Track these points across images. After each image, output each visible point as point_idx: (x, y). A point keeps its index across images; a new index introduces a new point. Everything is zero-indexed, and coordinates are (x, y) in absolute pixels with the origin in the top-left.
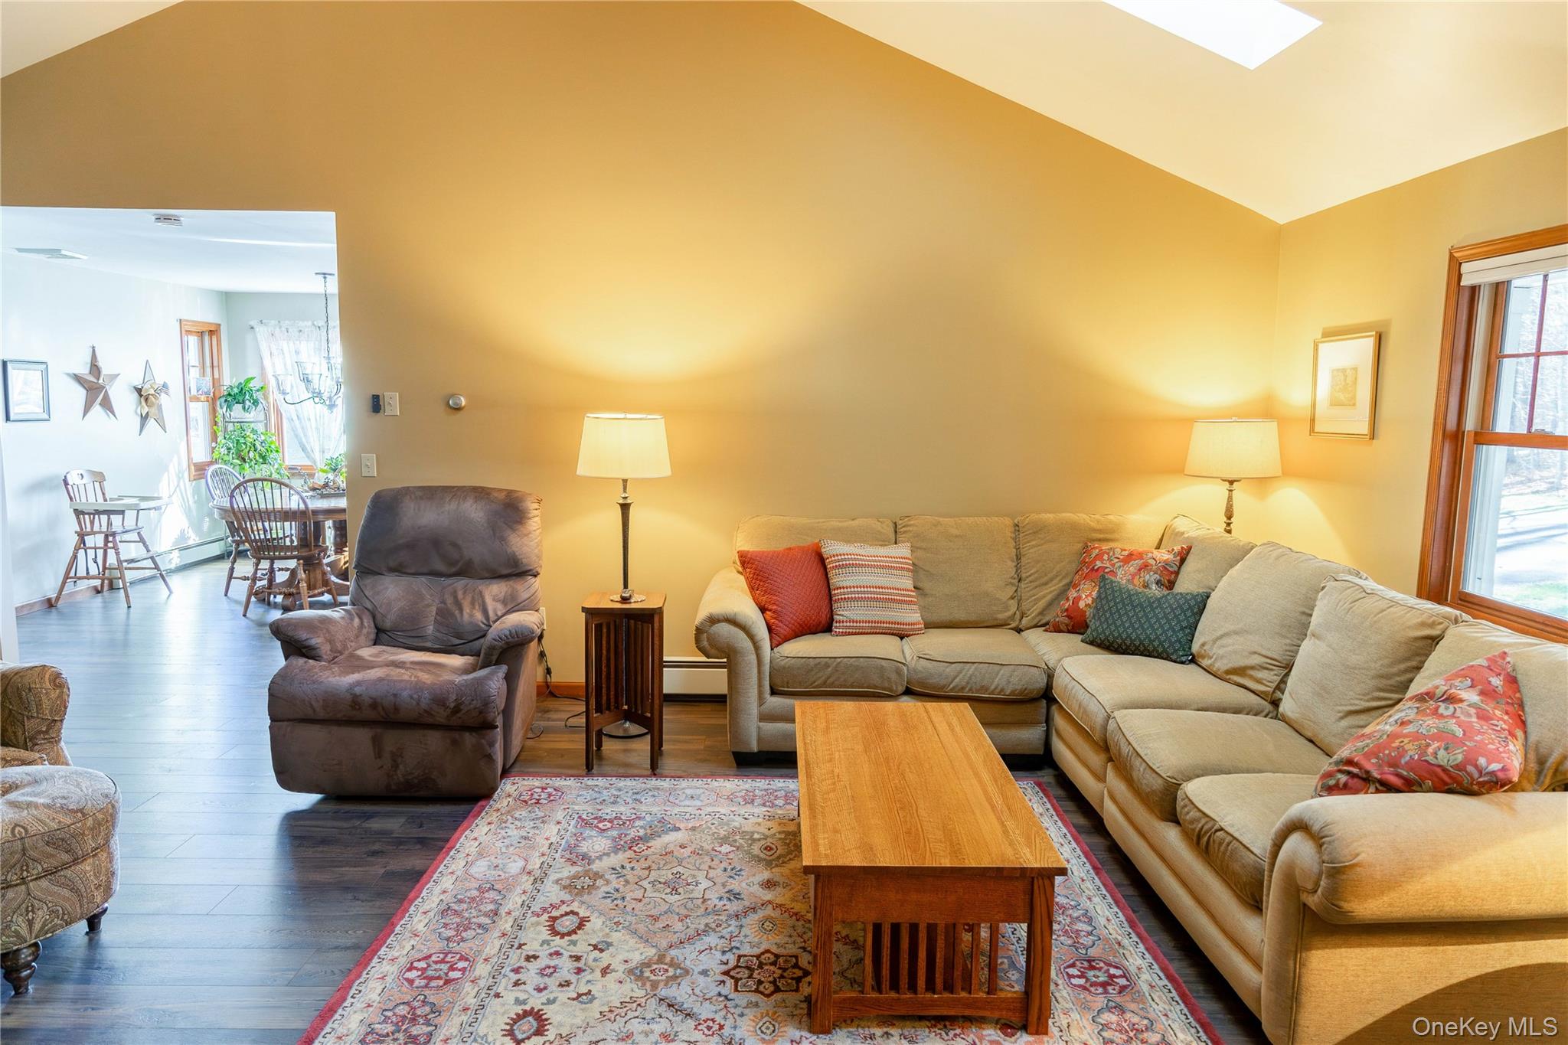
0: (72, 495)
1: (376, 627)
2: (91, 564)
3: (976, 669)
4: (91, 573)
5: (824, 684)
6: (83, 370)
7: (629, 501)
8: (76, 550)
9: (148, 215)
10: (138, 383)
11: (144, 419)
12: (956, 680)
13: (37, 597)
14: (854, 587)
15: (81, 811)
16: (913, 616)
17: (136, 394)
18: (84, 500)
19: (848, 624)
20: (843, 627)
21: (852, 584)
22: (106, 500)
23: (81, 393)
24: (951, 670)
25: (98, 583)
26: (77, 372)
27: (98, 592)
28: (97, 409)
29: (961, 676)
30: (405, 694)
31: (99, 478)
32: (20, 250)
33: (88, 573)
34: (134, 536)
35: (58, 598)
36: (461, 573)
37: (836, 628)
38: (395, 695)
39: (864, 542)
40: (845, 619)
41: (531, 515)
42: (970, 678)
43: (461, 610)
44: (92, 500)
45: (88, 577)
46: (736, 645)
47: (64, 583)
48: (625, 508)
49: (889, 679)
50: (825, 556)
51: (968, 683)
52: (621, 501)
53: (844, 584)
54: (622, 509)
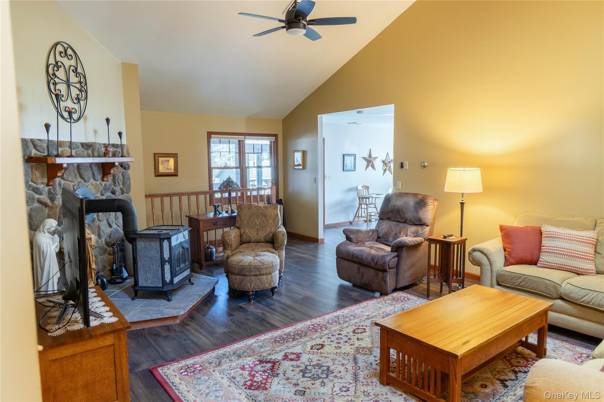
0: (358, 192)
1: (378, 236)
2: (363, 213)
3: (597, 294)
4: (363, 216)
5: (518, 285)
6: (366, 156)
7: (464, 202)
8: (359, 208)
9: (354, 112)
10: (384, 159)
11: (385, 170)
12: (585, 298)
13: (348, 221)
14: (551, 247)
15: (264, 263)
16: (590, 266)
17: (383, 163)
18: (362, 194)
19: (544, 263)
20: (542, 264)
21: (550, 246)
22: (368, 194)
23: (365, 163)
24: (583, 292)
25: (365, 219)
26: (364, 156)
27: (366, 222)
28: (370, 168)
29: (588, 296)
30: (365, 255)
31: (367, 188)
32: (348, 123)
33: (362, 216)
34: (373, 206)
35: (353, 222)
36: (405, 222)
37: (539, 264)
38: (362, 255)
39: (565, 227)
40: (543, 260)
41: (429, 204)
42: (593, 298)
43: (400, 234)
44: (365, 194)
45: (362, 217)
46: (482, 261)
47: (355, 218)
48: (462, 204)
49: (549, 290)
50: (542, 232)
51: (591, 300)
52: (461, 202)
53: (547, 245)
54: (461, 205)
